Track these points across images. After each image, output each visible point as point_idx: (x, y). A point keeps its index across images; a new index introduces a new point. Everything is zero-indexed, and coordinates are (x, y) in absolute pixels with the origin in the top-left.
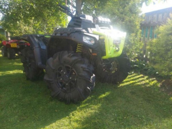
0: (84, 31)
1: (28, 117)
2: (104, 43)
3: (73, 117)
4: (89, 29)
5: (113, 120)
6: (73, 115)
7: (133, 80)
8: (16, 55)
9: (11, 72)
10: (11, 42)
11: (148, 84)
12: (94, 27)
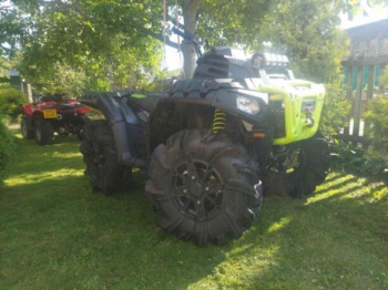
0: (237, 84)
1: (122, 278)
2: (283, 109)
3: (223, 276)
4: (247, 80)
5: (316, 284)
6: (222, 272)
7: (333, 188)
8: (56, 134)
9: (54, 175)
10: (44, 108)
11: (370, 195)
12: (257, 76)
